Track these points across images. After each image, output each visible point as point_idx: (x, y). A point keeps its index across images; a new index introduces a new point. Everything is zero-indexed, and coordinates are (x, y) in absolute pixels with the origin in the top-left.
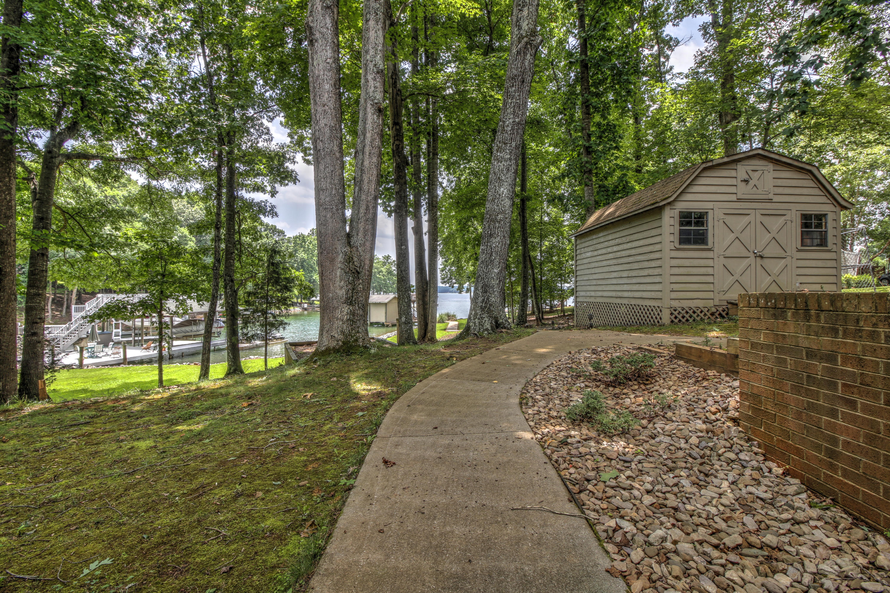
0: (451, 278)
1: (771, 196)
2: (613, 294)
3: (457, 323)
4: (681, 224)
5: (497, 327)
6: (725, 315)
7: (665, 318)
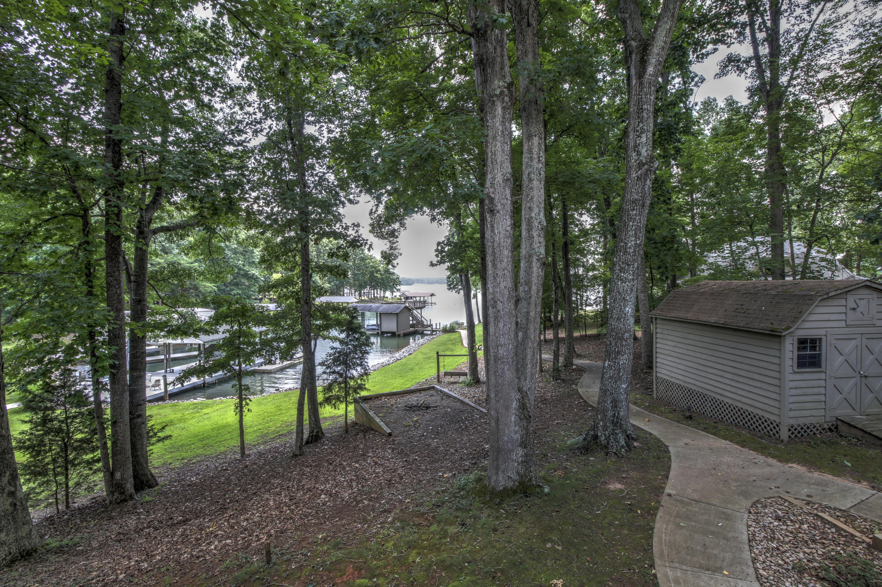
1: (874, 321)
4: (799, 349)
6: (834, 429)
7: (784, 434)
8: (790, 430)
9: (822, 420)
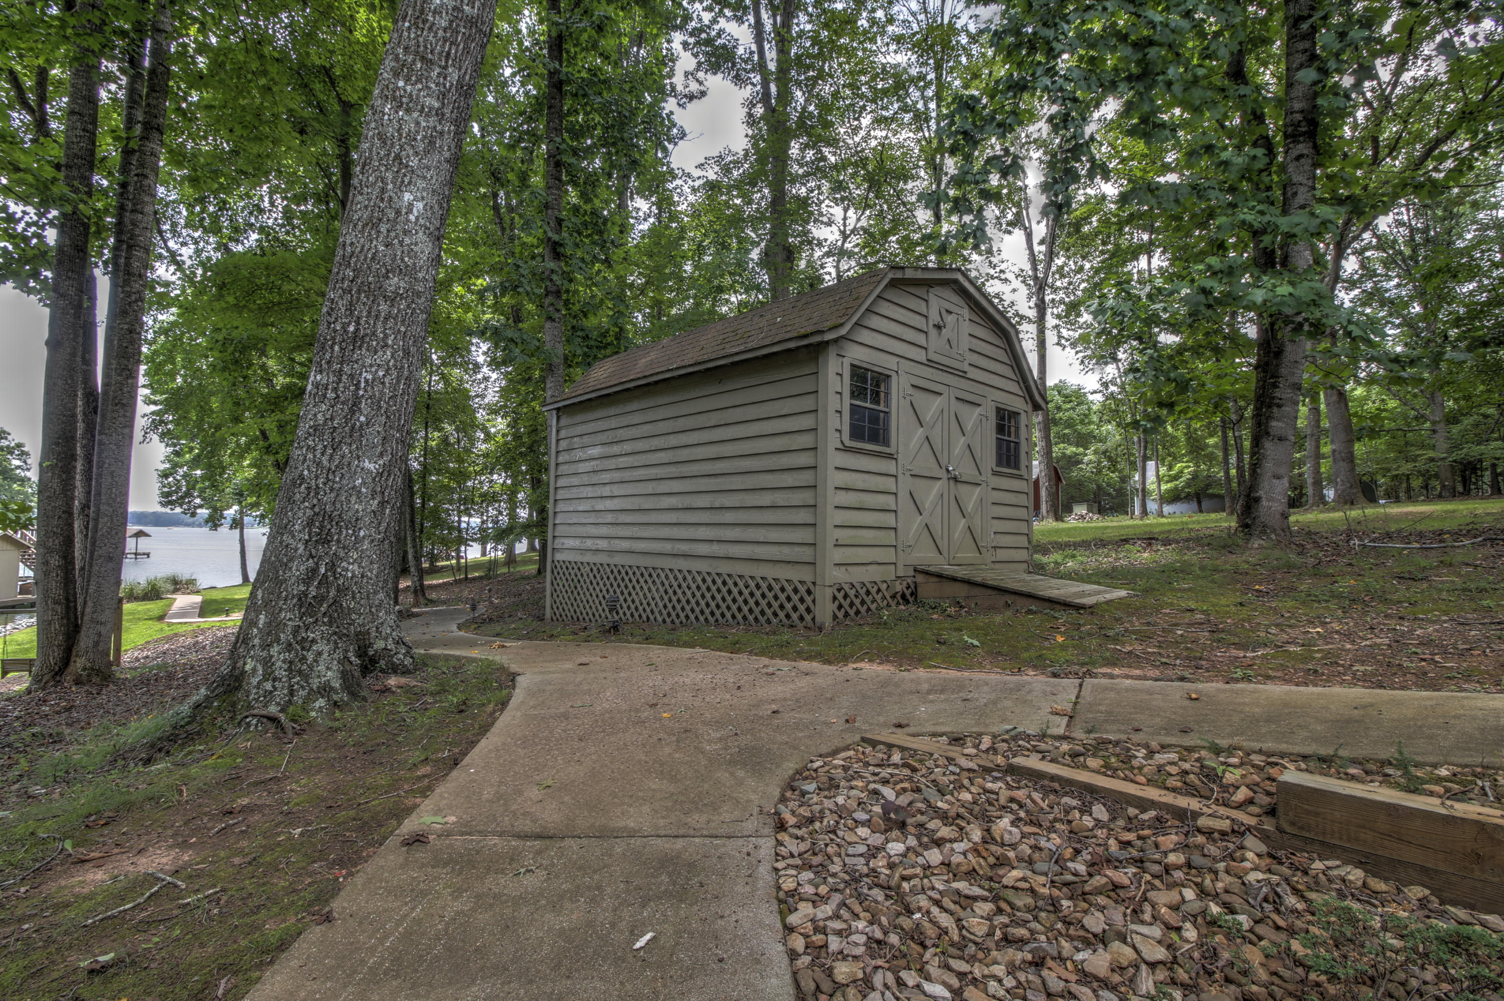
0: (188, 494)
1: (966, 368)
2: (668, 547)
3: (198, 599)
4: (853, 395)
5: (365, 670)
6: (909, 597)
7: (825, 610)
8: (835, 598)
9: (889, 573)
